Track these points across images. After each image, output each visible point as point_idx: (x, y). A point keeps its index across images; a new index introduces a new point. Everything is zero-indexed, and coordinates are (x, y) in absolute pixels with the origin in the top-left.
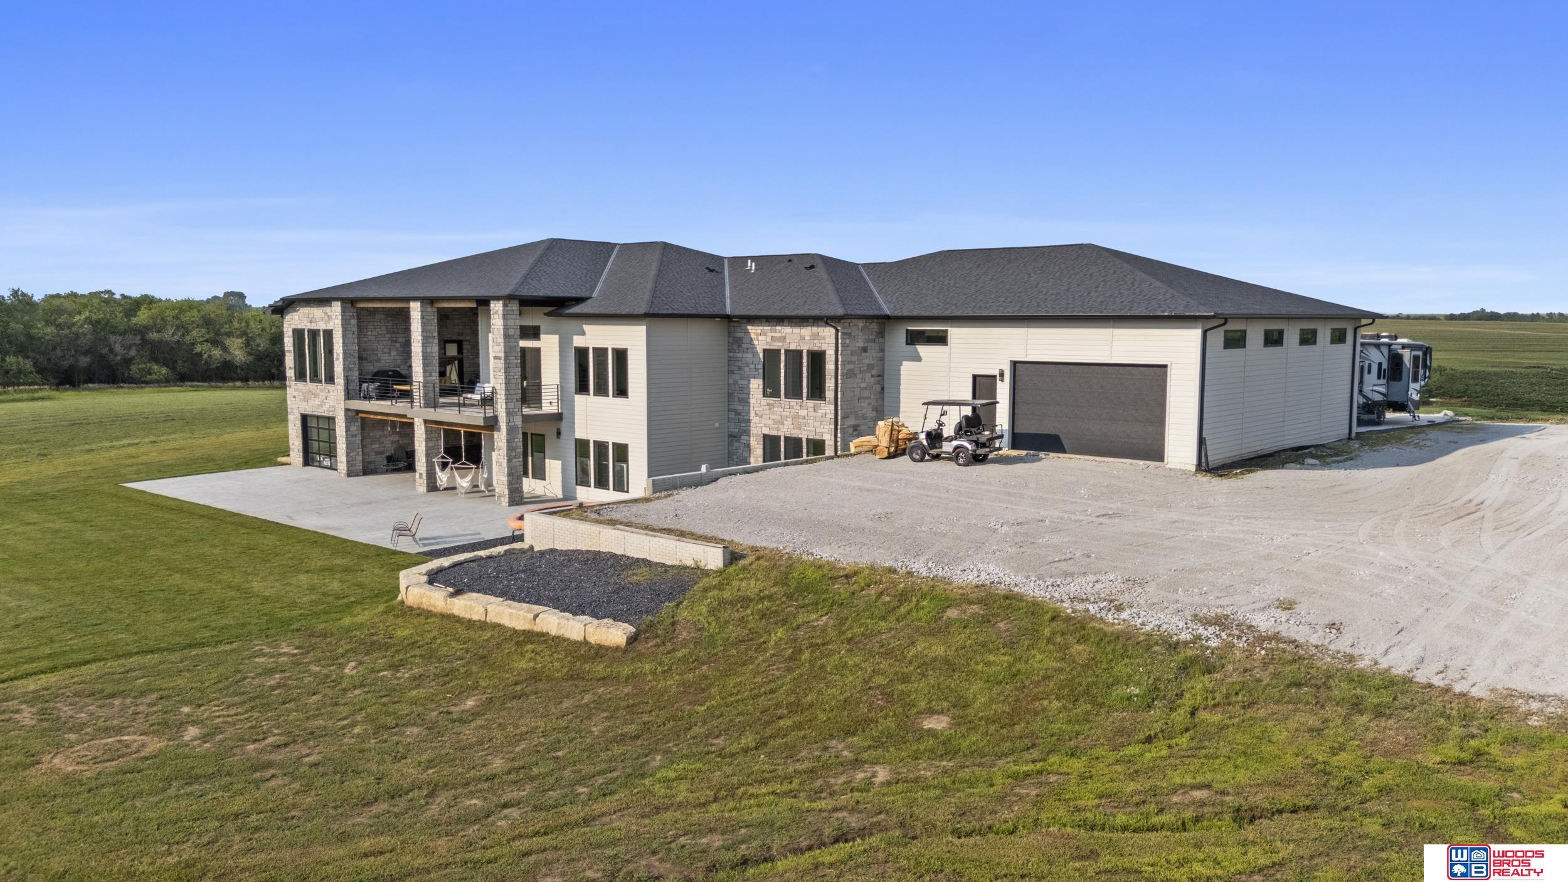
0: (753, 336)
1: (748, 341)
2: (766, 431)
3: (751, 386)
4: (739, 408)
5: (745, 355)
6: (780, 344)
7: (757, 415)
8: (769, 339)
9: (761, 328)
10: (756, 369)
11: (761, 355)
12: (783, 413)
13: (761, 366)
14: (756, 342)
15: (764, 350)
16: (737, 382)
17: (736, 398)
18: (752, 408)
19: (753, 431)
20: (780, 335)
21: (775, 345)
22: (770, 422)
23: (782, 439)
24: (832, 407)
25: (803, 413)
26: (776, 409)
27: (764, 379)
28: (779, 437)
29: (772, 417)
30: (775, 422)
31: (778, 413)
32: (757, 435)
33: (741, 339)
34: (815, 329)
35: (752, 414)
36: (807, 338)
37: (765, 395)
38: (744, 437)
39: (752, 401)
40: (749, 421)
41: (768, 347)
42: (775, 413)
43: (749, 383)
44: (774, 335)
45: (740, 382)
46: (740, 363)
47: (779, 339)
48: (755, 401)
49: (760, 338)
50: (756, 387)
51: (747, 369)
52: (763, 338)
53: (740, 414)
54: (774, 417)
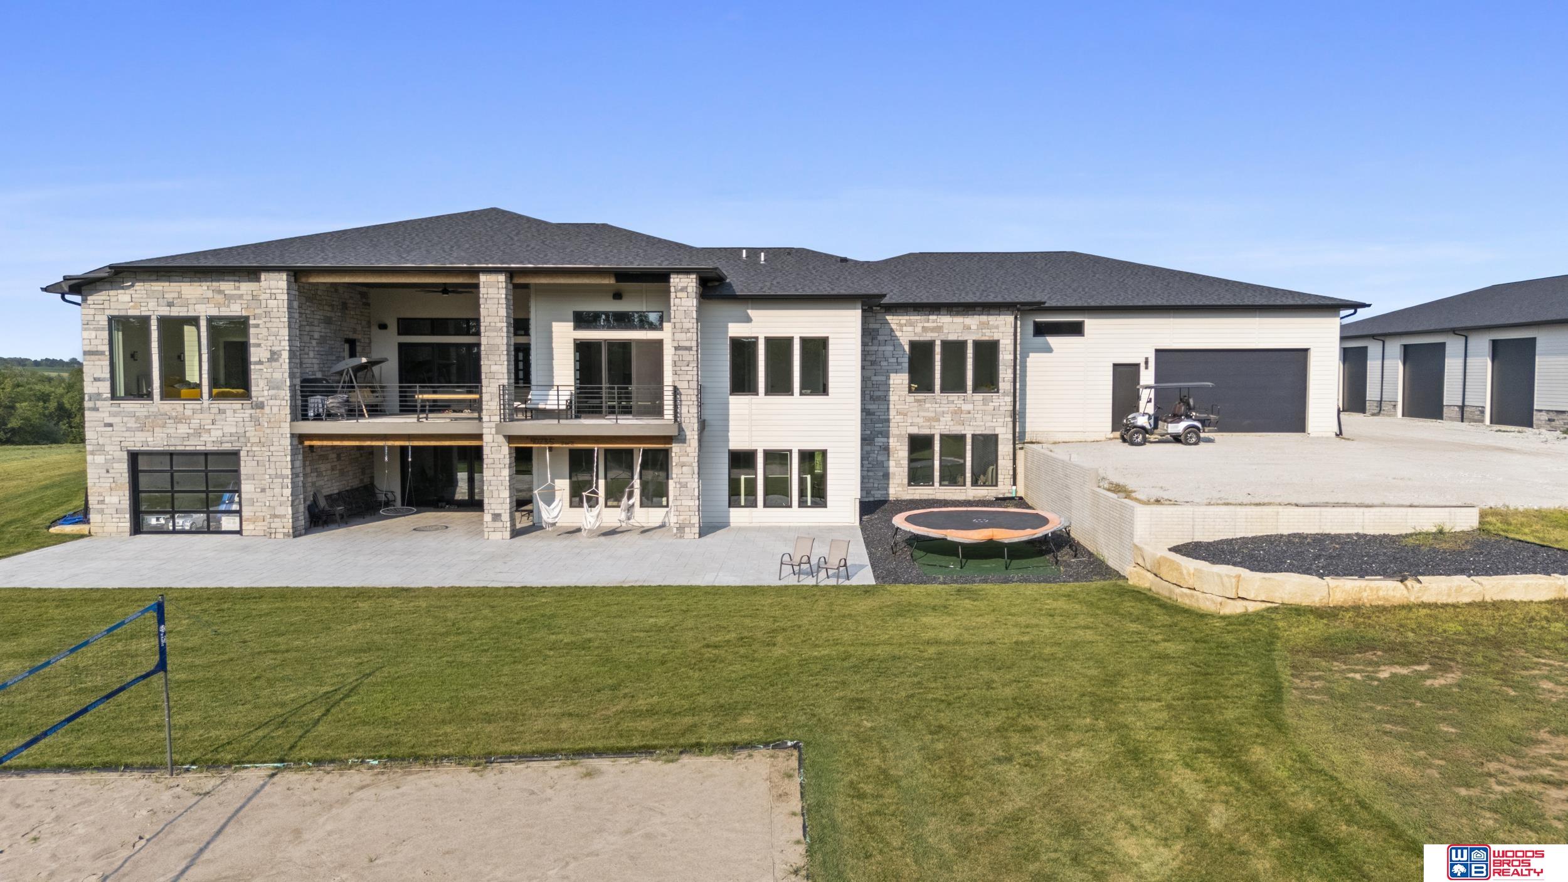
0: (894, 326)
1: (888, 332)
2: (914, 430)
3: (891, 382)
4: (873, 407)
5: (881, 348)
6: (936, 334)
7: (899, 413)
8: (919, 330)
9: (908, 318)
10: (899, 363)
11: (907, 348)
12: (938, 410)
13: (906, 360)
14: (898, 334)
15: (911, 342)
18: (891, 406)
19: (893, 430)
20: (935, 324)
21: (927, 337)
22: (920, 421)
23: (937, 438)
24: (1010, 399)
25: (969, 407)
26: (927, 405)
27: (910, 373)
28: (933, 436)
29: (922, 414)
30: (928, 419)
31: (931, 409)
32: (899, 436)
33: (877, 330)
34: (984, 318)
35: (892, 413)
36: (974, 327)
37: (911, 390)
38: (880, 440)
39: (892, 398)
40: (888, 421)
41: (917, 338)
42: (928, 410)
43: (888, 378)
44: (926, 325)
45: (874, 378)
46: (873, 358)
47: (933, 330)
48: (897, 398)
49: (905, 329)
50: (899, 381)
51: (885, 363)
52: (910, 329)
53: (873, 414)
54: (926, 414)
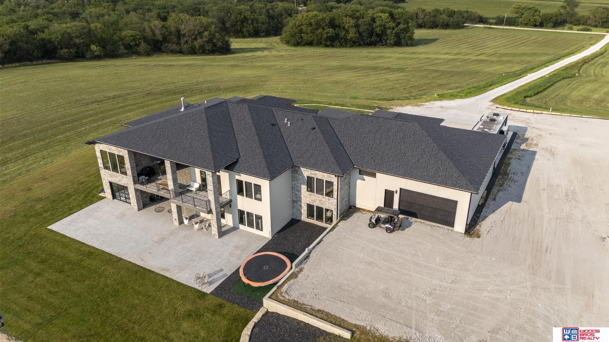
0: (302, 171)
1: (300, 172)
2: (309, 203)
4: (297, 193)
5: (299, 176)
6: (315, 176)
7: (304, 196)
8: (309, 173)
9: (306, 169)
10: (304, 182)
11: (306, 178)
12: (315, 198)
13: (306, 181)
14: (304, 173)
15: (307, 176)
16: (296, 184)
17: (295, 190)
18: (302, 194)
19: (303, 201)
21: (312, 176)
22: (310, 200)
23: (315, 207)
24: (336, 201)
25: (324, 200)
26: (312, 196)
27: (307, 186)
28: (314, 206)
29: (311, 198)
30: (312, 200)
32: (304, 203)
33: (298, 171)
35: (302, 196)
36: (326, 176)
37: (308, 190)
38: (299, 203)
39: (302, 191)
40: (301, 198)
41: (309, 176)
43: (301, 186)
44: (312, 172)
45: (297, 184)
46: (297, 178)
47: (314, 174)
48: (304, 192)
49: (305, 172)
50: (304, 188)
51: (300, 181)
52: (307, 172)
53: (297, 195)
54: (312, 199)
